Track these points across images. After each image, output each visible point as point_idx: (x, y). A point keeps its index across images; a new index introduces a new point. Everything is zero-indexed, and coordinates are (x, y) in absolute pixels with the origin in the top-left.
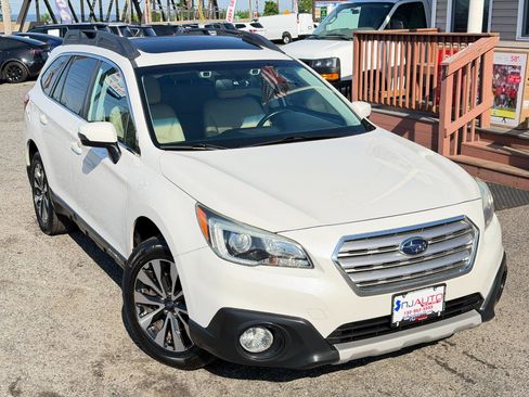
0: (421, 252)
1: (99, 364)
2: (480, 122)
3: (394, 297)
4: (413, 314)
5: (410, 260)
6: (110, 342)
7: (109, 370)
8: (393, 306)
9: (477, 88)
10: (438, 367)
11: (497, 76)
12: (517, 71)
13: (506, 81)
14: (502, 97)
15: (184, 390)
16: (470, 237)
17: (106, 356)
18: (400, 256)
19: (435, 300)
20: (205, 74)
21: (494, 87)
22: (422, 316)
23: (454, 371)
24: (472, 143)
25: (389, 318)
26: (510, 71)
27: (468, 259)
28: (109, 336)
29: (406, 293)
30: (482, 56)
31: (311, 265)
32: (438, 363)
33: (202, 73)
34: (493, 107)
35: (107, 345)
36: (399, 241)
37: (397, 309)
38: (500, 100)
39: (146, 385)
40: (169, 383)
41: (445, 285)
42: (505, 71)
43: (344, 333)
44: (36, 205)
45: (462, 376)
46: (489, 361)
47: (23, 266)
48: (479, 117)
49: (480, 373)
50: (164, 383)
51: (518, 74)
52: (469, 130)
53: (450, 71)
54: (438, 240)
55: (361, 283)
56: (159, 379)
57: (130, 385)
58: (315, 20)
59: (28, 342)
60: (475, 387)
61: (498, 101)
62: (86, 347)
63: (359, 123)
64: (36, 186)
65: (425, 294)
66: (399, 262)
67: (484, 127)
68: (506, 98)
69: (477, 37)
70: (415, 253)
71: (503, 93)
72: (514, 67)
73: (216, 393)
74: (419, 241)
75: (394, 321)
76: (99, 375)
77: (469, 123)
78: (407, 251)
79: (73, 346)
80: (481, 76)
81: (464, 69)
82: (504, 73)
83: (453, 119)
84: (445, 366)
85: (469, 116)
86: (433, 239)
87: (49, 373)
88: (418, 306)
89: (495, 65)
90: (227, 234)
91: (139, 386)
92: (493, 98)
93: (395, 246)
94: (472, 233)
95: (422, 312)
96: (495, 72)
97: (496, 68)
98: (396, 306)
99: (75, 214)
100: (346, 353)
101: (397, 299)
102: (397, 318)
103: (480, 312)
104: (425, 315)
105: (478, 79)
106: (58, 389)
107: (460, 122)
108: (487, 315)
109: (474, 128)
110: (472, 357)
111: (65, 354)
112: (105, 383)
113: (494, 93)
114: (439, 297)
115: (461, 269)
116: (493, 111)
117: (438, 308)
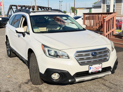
0: (96, 55)
1: (20, 85)
2: (113, 33)
3: (89, 66)
4: (94, 71)
5: (93, 57)
6: (23, 80)
7: (23, 86)
8: (89, 68)
9: (112, 25)
10: (103, 85)
11: (117, 22)
12: (121, 21)
13: (119, 23)
14: (118, 27)
15: (41, 90)
16: (108, 53)
17: (22, 83)
18: (91, 56)
19: (99, 67)
20: (46, 17)
21: (116, 25)
22: (96, 71)
23: (107, 86)
24: (111, 38)
25: (88, 71)
26: (120, 21)
27: (108, 58)
28: (23, 79)
29: (92, 65)
30: (113, 17)
31: (69, 58)
32: (103, 84)
33: (45, 17)
34: (116, 29)
35: (22, 81)
36: (90, 53)
37: (90, 69)
38: (118, 28)
39: (31, 89)
40: (37, 89)
41: (102, 64)
42: (119, 21)
43: (77, 75)
44: (8, 51)
45: (109, 87)
46: (115, 84)
47: (3, 64)
48: (113, 32)
49: (113, 87)
50: (36, 89)
51: (122, 21)
52: (110, 35)
53: (106, 21)
54: (100, 53)
55: (81, 62)
56: (35, 88)
57: (28, 89)
58: (75, 14)
59: (3, 80)
60: (112, 90)
61: (117, 28)
62: (17, 81)
63: (83, 29)
64: (7, 46)
65: (97, 66)
66: (90, 58)
67: (114, 34)
68: (119, 27)
69: (112, 13)
70: (94, 56)
71: (118, 26)
72: (121, 20)
73: (48, 91)
74: (95, 53)
75: (89, 72)
76: (20, 87)
77: (111, 33)
78: (92, 55)
79: (14, 81)
80: (113, 22)
81: (109, 20)
82: (118, 21)
83: (107, 32)
84: (105, 85)
85: (110, 31)
86: (99, 52)
87: (8, 87)
88: (95, 69)
89: (116, 20)
90: (48, 51)
91: (30, 90)
92: (116, 27)
93: (89, 54)
94: (109, 52)
95: (96, 70)
96: (116, 21)
97: (117, 20)
98: (90, 68)
99: (15, 51)
100: (77, 80)
101: (90, 67)
102: (90, 71)
103: (111, 71)
104: (97, 71)
105: (112, 23)
106: (10, 90)
107: (108, 33)
108: (113, 72)
109: (111, 34)
110: (111, 83)
111: (12, 83)
112: (21, 89)
113: (116, 26)
114: (101, 67)
115: (106, 60)
116: (116, 30)
117: (100, 69)
